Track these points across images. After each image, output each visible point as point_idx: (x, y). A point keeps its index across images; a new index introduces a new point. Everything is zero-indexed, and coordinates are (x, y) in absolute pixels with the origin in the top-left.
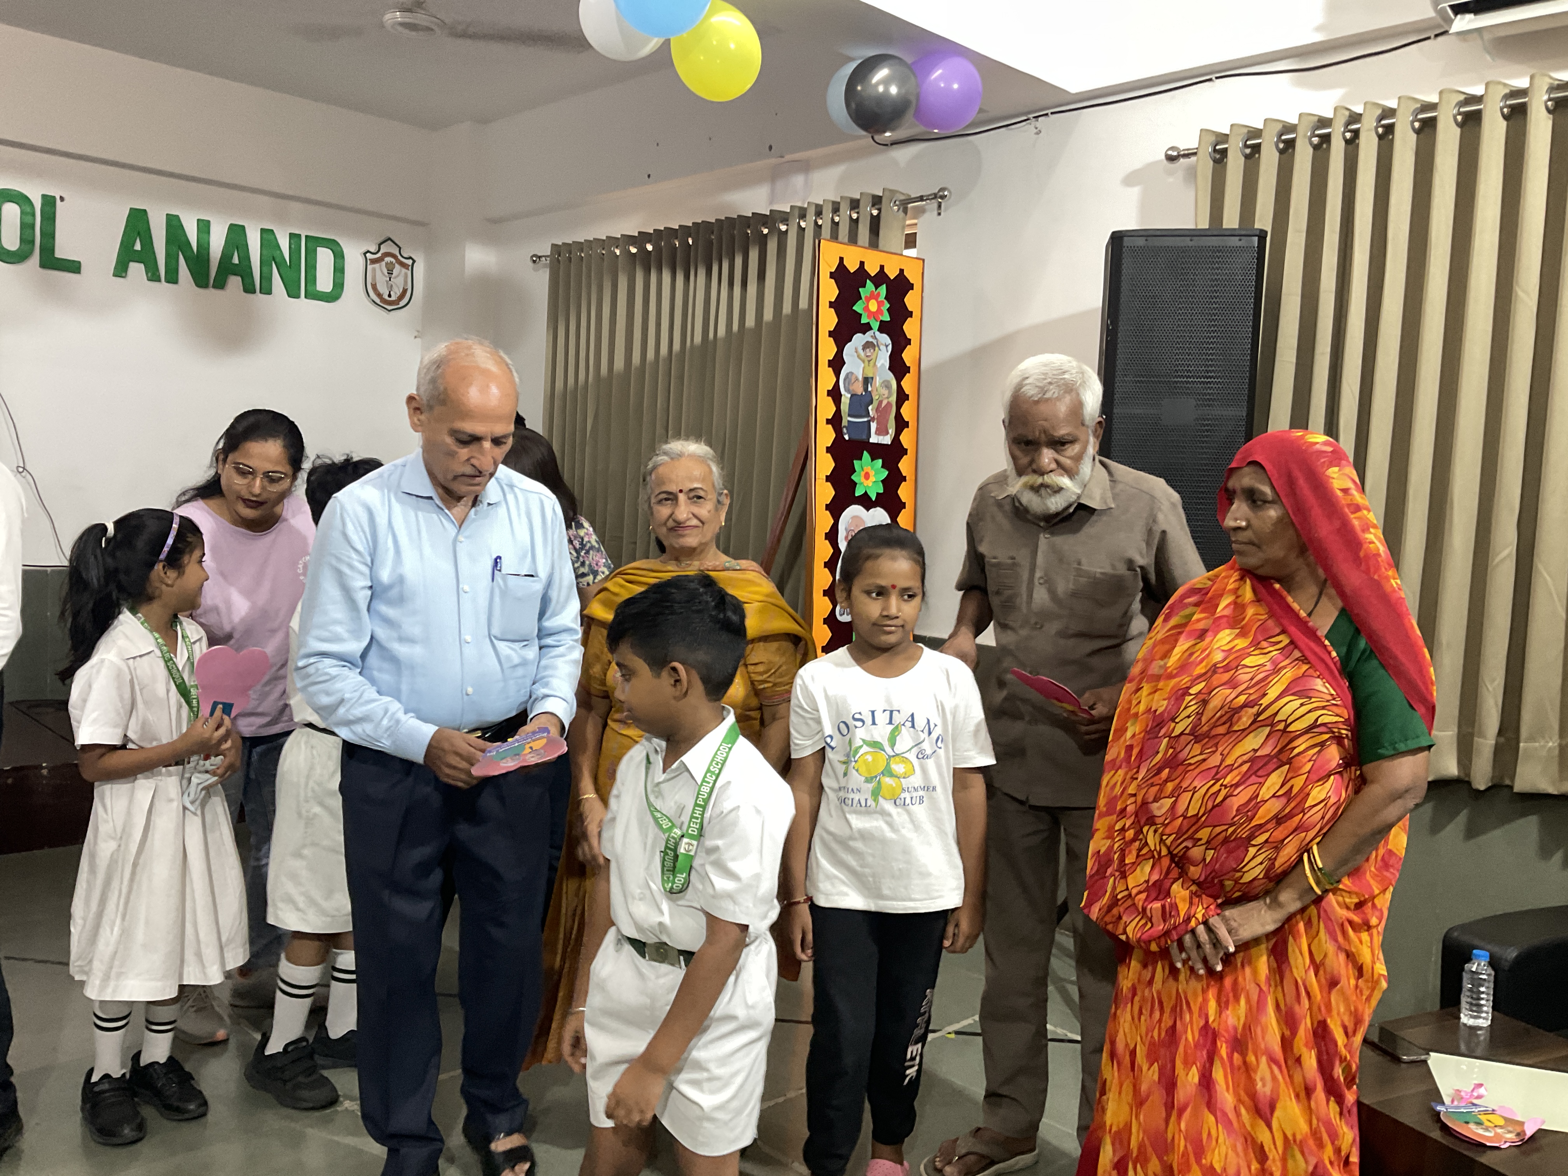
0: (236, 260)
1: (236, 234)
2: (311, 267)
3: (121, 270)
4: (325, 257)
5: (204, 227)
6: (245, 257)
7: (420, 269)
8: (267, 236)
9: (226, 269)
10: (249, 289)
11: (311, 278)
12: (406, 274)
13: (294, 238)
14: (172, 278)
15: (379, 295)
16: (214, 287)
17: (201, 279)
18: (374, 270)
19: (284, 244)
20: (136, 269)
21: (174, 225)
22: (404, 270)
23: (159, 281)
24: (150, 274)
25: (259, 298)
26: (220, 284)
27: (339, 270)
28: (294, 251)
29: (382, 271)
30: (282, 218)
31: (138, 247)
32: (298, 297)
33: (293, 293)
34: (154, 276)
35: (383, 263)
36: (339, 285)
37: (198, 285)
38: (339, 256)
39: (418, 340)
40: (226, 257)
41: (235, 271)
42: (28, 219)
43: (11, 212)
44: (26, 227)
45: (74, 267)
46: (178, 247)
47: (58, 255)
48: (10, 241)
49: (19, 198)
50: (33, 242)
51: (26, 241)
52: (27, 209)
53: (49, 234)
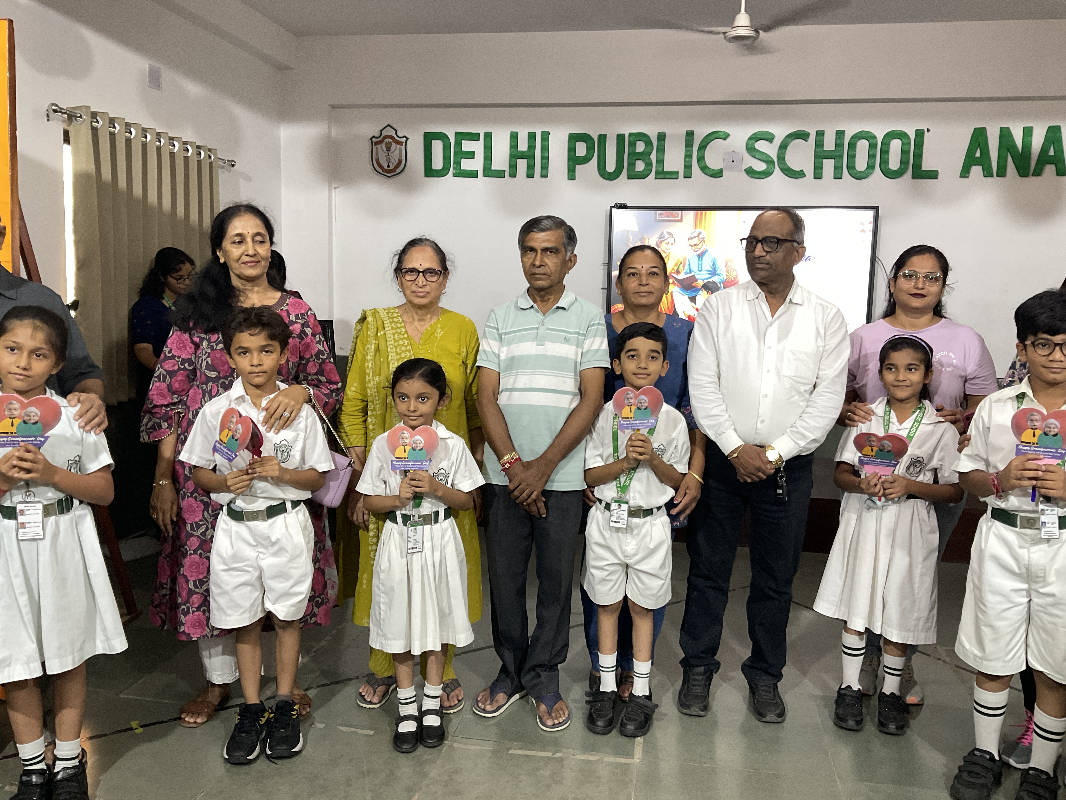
0: (1052, 153)
1: (1053, 133)
3: (965, 173)
5: (1028, 132)
6: (1060, 151)
9: (1044, 159)
10: (1061, 172)
14: (1002, 173)
16: (1034, 175)
17: (1023, 170)
20: (976, 171)
21: (1005, 135)
23: (992, 176)
24: (985, 172)
26: (1038, 173)
31: (978, 154)
34: (988, 173)
37: (1021, 175)
40: (1044, 152)
41: (1051, 161)
42: (906, 148)
43: (896, 145)
44: (904, 153)
45: (933, 175)
46: (1008, 150)
47: (924, 168)
48: (894, 163)
49: (901, 135)
50: (908, 162)
51: (904, 162)
52: (906, 141)
53: (919, 156)
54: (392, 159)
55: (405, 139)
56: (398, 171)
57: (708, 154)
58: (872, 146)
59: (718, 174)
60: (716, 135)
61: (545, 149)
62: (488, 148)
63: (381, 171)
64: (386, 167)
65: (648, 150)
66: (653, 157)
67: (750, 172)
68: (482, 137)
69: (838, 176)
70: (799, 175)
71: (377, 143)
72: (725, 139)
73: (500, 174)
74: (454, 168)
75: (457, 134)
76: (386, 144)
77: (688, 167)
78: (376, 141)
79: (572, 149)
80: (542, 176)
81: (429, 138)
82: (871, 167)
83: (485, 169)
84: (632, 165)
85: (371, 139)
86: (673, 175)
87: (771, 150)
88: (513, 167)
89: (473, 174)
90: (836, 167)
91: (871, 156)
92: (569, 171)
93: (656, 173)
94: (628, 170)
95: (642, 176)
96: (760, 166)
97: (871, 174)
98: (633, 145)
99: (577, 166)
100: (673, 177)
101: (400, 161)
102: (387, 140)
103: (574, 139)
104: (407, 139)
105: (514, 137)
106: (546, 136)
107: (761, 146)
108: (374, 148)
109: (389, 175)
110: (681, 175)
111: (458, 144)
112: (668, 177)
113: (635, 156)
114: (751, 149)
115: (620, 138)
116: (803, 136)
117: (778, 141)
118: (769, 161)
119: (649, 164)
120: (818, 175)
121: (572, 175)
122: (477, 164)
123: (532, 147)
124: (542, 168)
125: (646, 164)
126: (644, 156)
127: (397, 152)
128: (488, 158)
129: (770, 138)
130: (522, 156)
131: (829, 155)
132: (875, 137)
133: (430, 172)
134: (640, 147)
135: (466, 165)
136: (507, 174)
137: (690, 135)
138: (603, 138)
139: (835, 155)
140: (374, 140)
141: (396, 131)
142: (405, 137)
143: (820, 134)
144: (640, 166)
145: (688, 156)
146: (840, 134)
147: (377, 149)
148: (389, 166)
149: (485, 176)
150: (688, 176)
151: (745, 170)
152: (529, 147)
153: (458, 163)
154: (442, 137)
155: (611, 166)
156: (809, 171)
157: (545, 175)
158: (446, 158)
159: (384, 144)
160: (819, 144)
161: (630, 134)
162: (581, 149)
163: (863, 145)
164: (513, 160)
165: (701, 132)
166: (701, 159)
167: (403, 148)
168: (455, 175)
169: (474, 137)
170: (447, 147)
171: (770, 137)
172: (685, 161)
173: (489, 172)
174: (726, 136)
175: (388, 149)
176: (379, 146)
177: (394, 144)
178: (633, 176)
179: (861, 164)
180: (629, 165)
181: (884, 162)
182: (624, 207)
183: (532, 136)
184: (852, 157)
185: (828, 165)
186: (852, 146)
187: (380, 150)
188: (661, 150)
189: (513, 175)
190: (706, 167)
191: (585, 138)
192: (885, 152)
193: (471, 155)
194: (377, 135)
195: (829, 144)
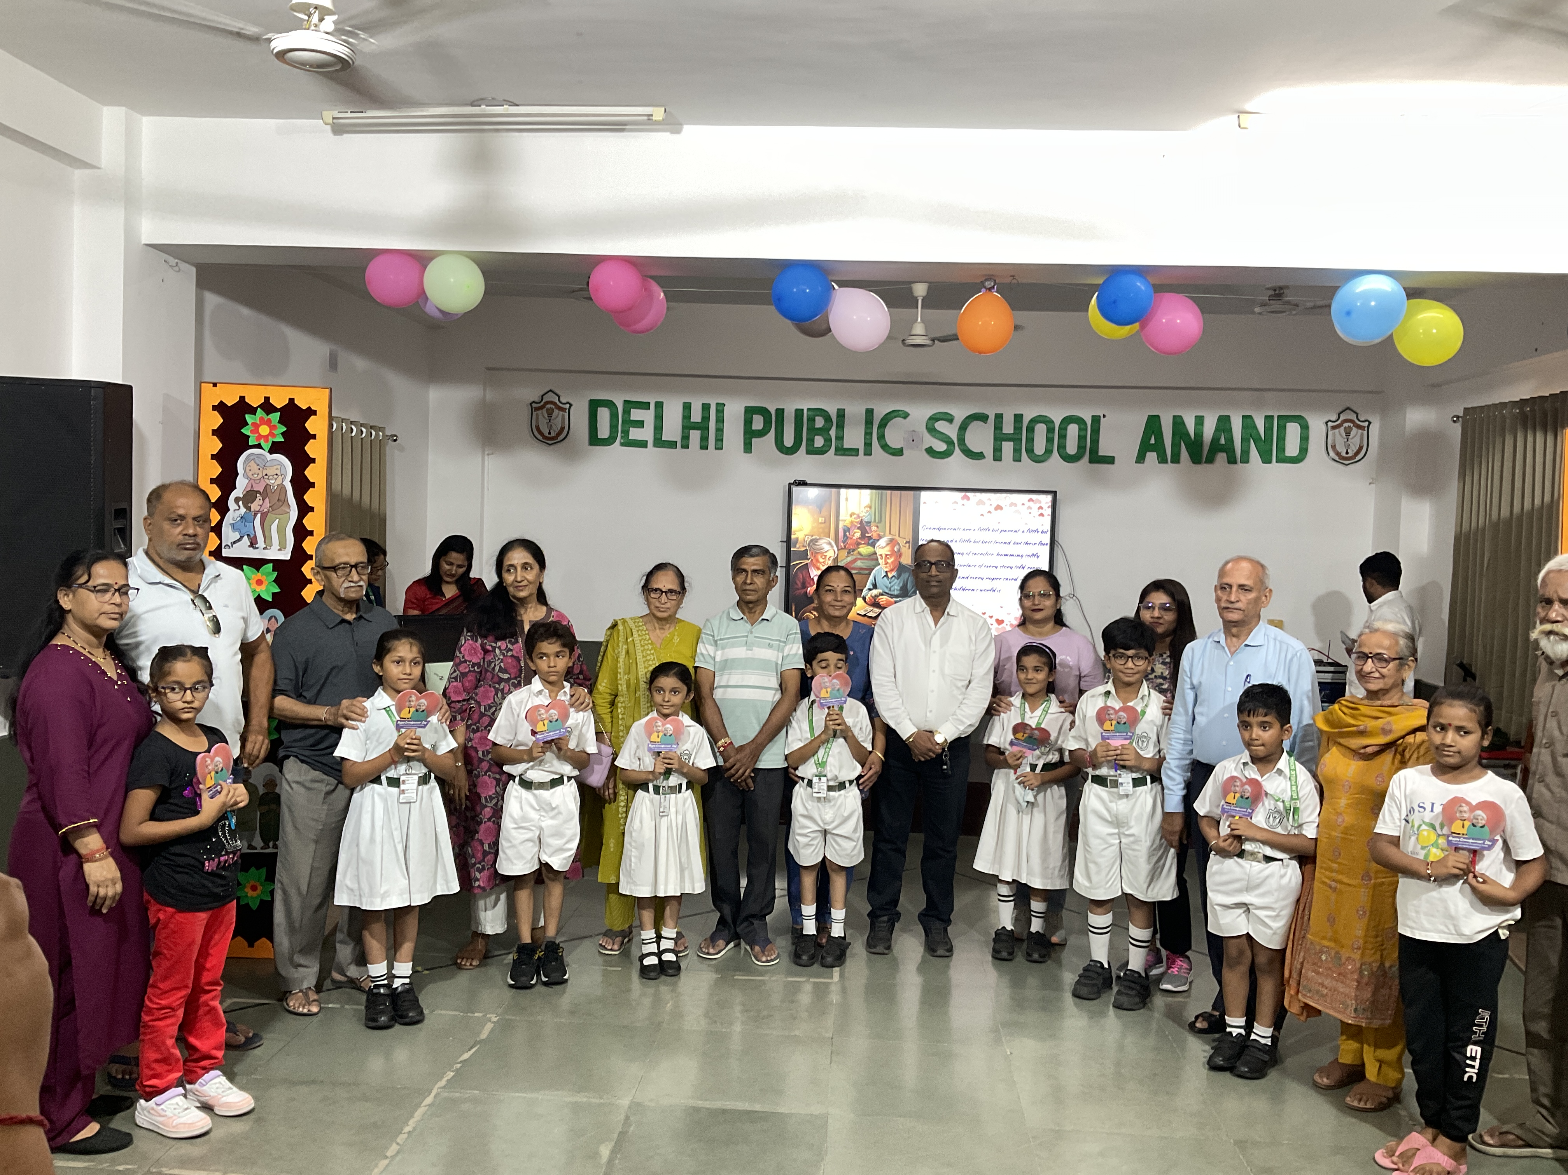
0: (1223, 441)
1: (1224, 423)
2: (1282, 439)
3: (1140, 459)
4: (1293, 431)
5: (1199, 421)
6: (1230, 440)
7: (1375, 429)
8: (1247, 420)
9: (1216, 447)
10: (1232, 460)
11: (1281, 448)
12: (1362, 435)
13: (1269, 419)
14: (1176, 459)
15: (1338, 454)
16: (1206, 462)
17: (1196, 458)
18: (1334, 434)
19: (1260, 424)
20: (1151, 456)
21: (1178, 422)
22: (1360, 431)
23: (1166, 462)
24: (1160, 459)
25: (1240, 465)
26: (1210, 460)
27: (1304, 439)
28: (1268, 429)
29: (1340, 435)
30: (1259, 404)
31: (1153, 441)
32: (1270, 462)
33: (1266, 460)
34: (1162, 460)
35: (1342, 429)
36: (1304, 451)
37: (1194, 462)
38: (1305, 427)
39: (1373, 486)
40: (1215, 440)
41: (1222, 449)
42: (1083, 433)
43: (1073, 430)
44: (1082, 438)
45: (1110, 460)
46: (1181, 438)
47: (1100, 454)
48: (1072, 448)
49: (1079, 421)
50: (1085, 447)
51: (1081, 447)
52: (1082, 426)
53: (1095, 441)
54: (554, 426)
55: (567, 406)
56: (560, 438)
57: (889, 432)
58: (1050, 430)
59: (899, 452)
60: (896, 414)
61: (720, 420)
62: (659, 418)
63: (541, 438)
64: (547, 434)
65: (827, 426)
66: (833, 433)
67: (930, 451)
68: (652, 406)
69: (1017, 459)
70: (980, 456)
71: (537, 409)
72: (905, 418)
73: (672, 445)
74: (622, 437)
75: (625, 401)
76: (548, 410)
77: (868, 445)
78: (536, 407)
79: (748, 422)
80: (716, 449)
81: (594, 405)
82: (1048, 452)
83: (655, 439)
84: (811, 441)
85: (531, 404)
86: (854, 452)
87: (951, 431)
88: (686, 438)
89: (643, 444)
90: (1015, 450)
91: (1050, 440)
92: (745, 443)
93: (837, 449)
94: (807, 445)
95: (822, 451)
96: (941, 447)
97: (1049, 457)
98: (811, 420)
99: (753, 440)
100: (854, 453)
101: (562, 429)
102: (549, 406)
103: (750, 412)
104: (571, 405)
105: (687, 407)
106: (720, 408)
107: (941, 426)
108: (534, 414)
109: (550, 442)
110: (861, 452)
111: (627, 412)
112: (847, 453)
113: (814, 431)
114: (931, 430)
115: (799, 413)
116: (982, 418)
117: (958, 421)
118: (949, 442)
119: (828, 441)
120: (997, 457)
121: (748, 448)
122: (646, 434)
123: (706, 418)
124: (717, 440)
125: (825, 440)
126: (824, 431)
127: (560, 417)
128: (658, 428)
129: (950, 419)
130: (696, 426)
131: (1008, 438)
132: (1053, 422)
133: (595, 440)
134: (820, 422)
135: (635, 434)
136: (679, 445)
137: (870, 413)
138: (780, 412)
139: (1015, 438)
140: (534, 405)
141: (559, 397)
142: (568, 403)
143: (999, 417)
144: (819, 442)
145: (868, 434)
146: (1018, 418)
147: (537, 415)
148: (550, 433)
149: (655, 445)
150: (868, 452)
151: (926, 450)
152: (703, 418)
153: (626, 433)
154: (609, 404)
155: (789, 441)
156: (989, 452)
157: (719, 447)
158: (613, 427)
159: (545, 410)
160: (998, 427)
161: (808, 409)
162: (758, 423)
163: (1041, 430)
164: (686, 431)
165: (881, 410)
166: (881, 437)
167: (566, 415)
168: (622, 445)
169: (645, 406)
170: (614, 416)
171: (949, 417)
172: (865, 438)
173: (659, 442)
174: (906, 415)
175: (550, 415)
176: (539, 412)
177: (556, 411)
178: (812, 451)
179: (1040, 447)
180: (807, 440)
181: (1062, 447)
182: (803, 483)
183: (706, 408)
184: (1030, 440)
185: (1008, 447)
186: (1031, 430)
187: (540, 417)
188: (841, 426)
189: (686, 446)
190: (887, 445)
191: (763, 411)
192: (1063, 436)
193: (640, 424)
194: (537, 399)
195: (1008, 428)
